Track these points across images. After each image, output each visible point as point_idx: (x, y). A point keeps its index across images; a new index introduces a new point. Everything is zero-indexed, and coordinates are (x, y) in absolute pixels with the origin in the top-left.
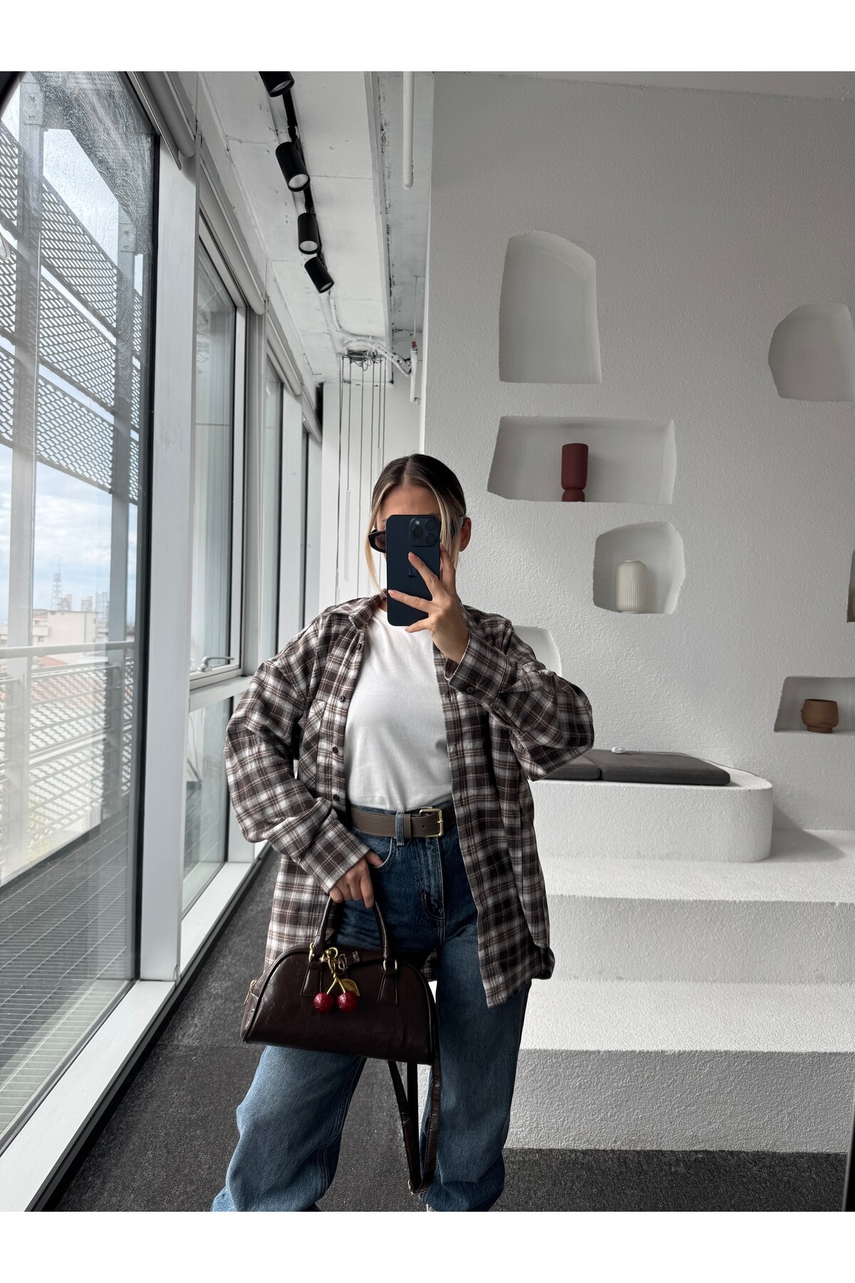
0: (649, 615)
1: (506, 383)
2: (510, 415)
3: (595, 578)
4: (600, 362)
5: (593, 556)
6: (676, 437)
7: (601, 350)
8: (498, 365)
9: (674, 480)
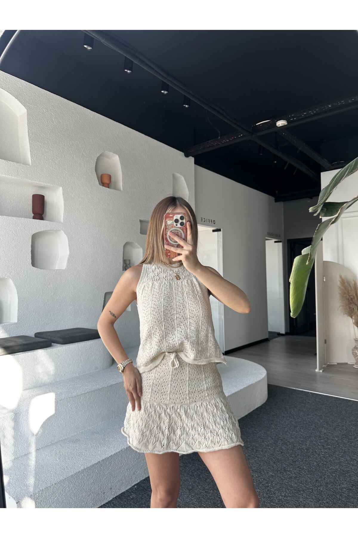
3: (32, 254)
4: (30, 156)
5: (31, 243)
6: (63, 195)
7: (30, 151)
9: (63, 213)
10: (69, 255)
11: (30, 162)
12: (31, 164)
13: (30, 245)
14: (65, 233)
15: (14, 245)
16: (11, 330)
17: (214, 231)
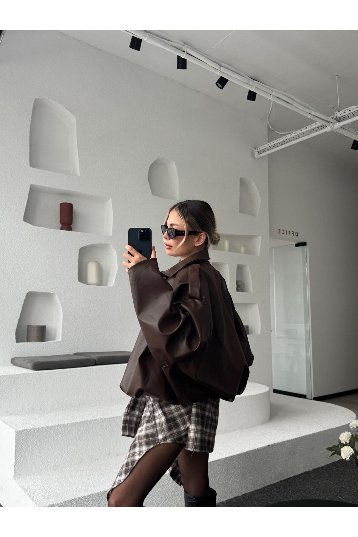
0: (101, 287)
1: (33, 168)
2: (35, 184)
3: (78, 268)
4: (79, 166)
5: (78, 257)
6: (113, 207)
7: (79, 161)
8: (29, 159)
9: (112, 226)
10: (118, 271)
11: (79, 173)
12: (79, 175)
13: (77, 259)
14: (114, 247)
15: (61, 259)
16: (54, 348)
17: (297, 245)
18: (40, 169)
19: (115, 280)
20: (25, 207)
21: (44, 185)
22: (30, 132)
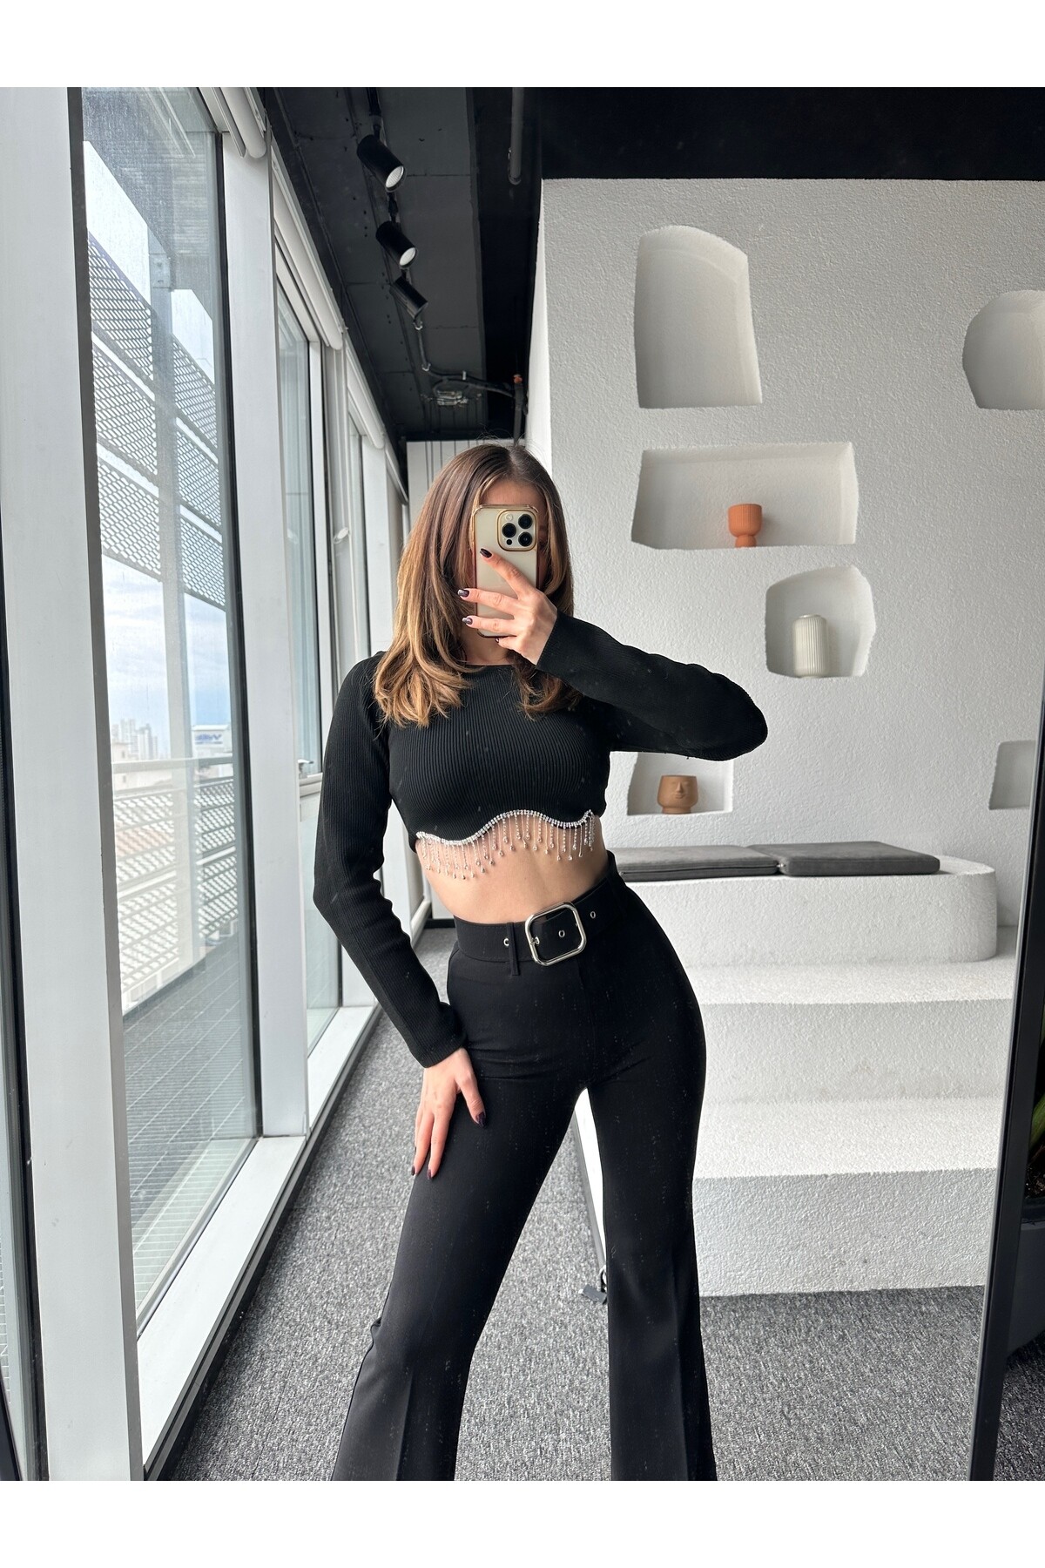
0: (834, 679)
1: (647, 410)
2: (654, 449)
3: (766, 638)
4: (759, 376)
5: (764, 612)
6: (856, 464)
7: (760, 364)
8: (636, 390)
9: (856, 515)
10: (877, 634)
11: (761, 394)
12: (761, 399)
13: (764, 617)
14: (862, 573)
18: (663, 408)
19: (869, 661)
20: (634, 507)
21: (673, 447)
22: (635, 323)
